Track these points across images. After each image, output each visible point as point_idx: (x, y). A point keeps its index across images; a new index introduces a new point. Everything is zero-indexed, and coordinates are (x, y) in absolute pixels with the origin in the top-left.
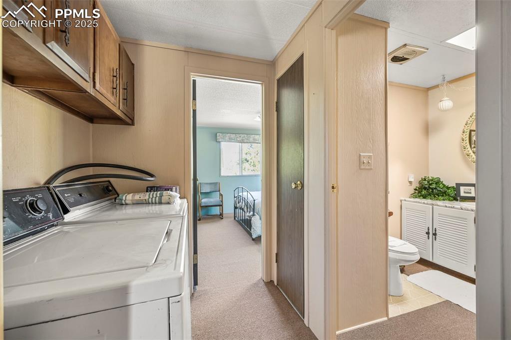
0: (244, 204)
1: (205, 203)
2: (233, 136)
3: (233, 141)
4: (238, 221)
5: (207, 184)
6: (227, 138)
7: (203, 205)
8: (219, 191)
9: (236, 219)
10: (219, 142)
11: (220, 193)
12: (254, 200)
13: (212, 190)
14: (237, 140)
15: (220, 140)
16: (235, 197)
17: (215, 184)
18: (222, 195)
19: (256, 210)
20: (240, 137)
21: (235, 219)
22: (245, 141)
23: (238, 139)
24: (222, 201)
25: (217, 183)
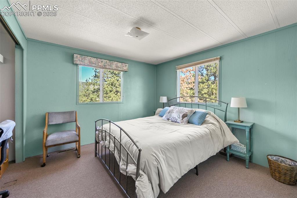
0: (112, 145)
1: (52, 141)
2: (94, 60)
3: (94, 65)
4: (99, 159)
5: (59, 113)
6: (86, 62)
7: (49, 144)
8: (76, 121)
9: (98, 156)
10: (77, 65)
11: (77, 125)
12: (140, 151)
13: (66, 120)
14: (98, 65)
15: (78, 63)
16: (96, 130)
17: (71, 113)
18: (79, 128)
19: (142, 166)
20: (102, 62)
21: (96, 156)
22: (108, 67)
23: (100, 64)
24: (79, 136)
25: (72, 112)
